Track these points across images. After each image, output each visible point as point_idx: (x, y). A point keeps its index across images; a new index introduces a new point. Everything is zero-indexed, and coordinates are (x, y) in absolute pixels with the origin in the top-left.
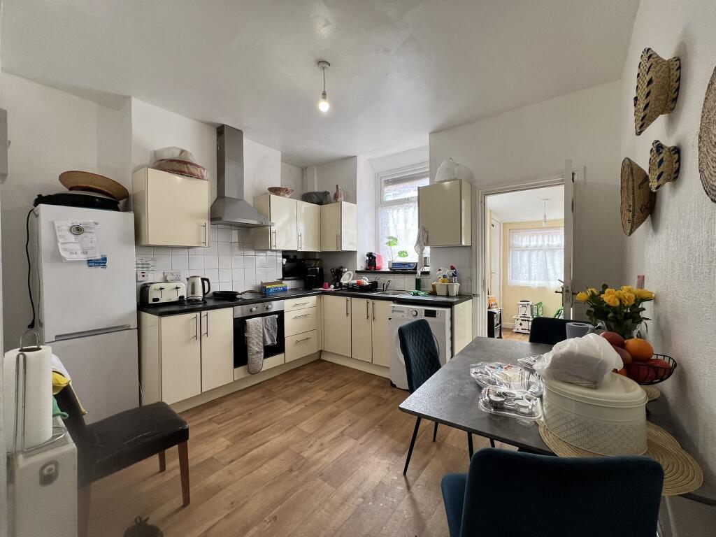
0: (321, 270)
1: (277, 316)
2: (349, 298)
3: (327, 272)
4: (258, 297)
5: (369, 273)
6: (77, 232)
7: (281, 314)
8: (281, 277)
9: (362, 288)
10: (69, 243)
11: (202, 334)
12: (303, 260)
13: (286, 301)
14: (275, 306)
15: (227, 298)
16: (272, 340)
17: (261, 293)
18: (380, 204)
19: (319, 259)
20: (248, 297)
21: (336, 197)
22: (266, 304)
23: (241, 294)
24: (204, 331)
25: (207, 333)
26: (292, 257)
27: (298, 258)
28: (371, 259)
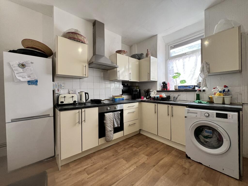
0: (140, 90)
1: (120, 112)
2: (156, 104)
3: (142, 92)
4: (112, 102)
5: (163, 91)
6: (22, 67)
7: (122, 111)
8: (121, 94)
9: (163, 99)
10: (20, 73)
11: (82, 121)
12: (131, 86)
13: (124, 105)
14: (119, 107)
15: (96, 103)
16: (118, 124)
17: (112, 100)
18: (169, 58)
19: (138, 86)
20: (106, 102)
21: (147, 55)
22: (115, 106)
23: (103, 101)
24: (83, 119)
25: (85, 120)
26: (126, 84)
27: (129, 85)
28: (165, 85)
